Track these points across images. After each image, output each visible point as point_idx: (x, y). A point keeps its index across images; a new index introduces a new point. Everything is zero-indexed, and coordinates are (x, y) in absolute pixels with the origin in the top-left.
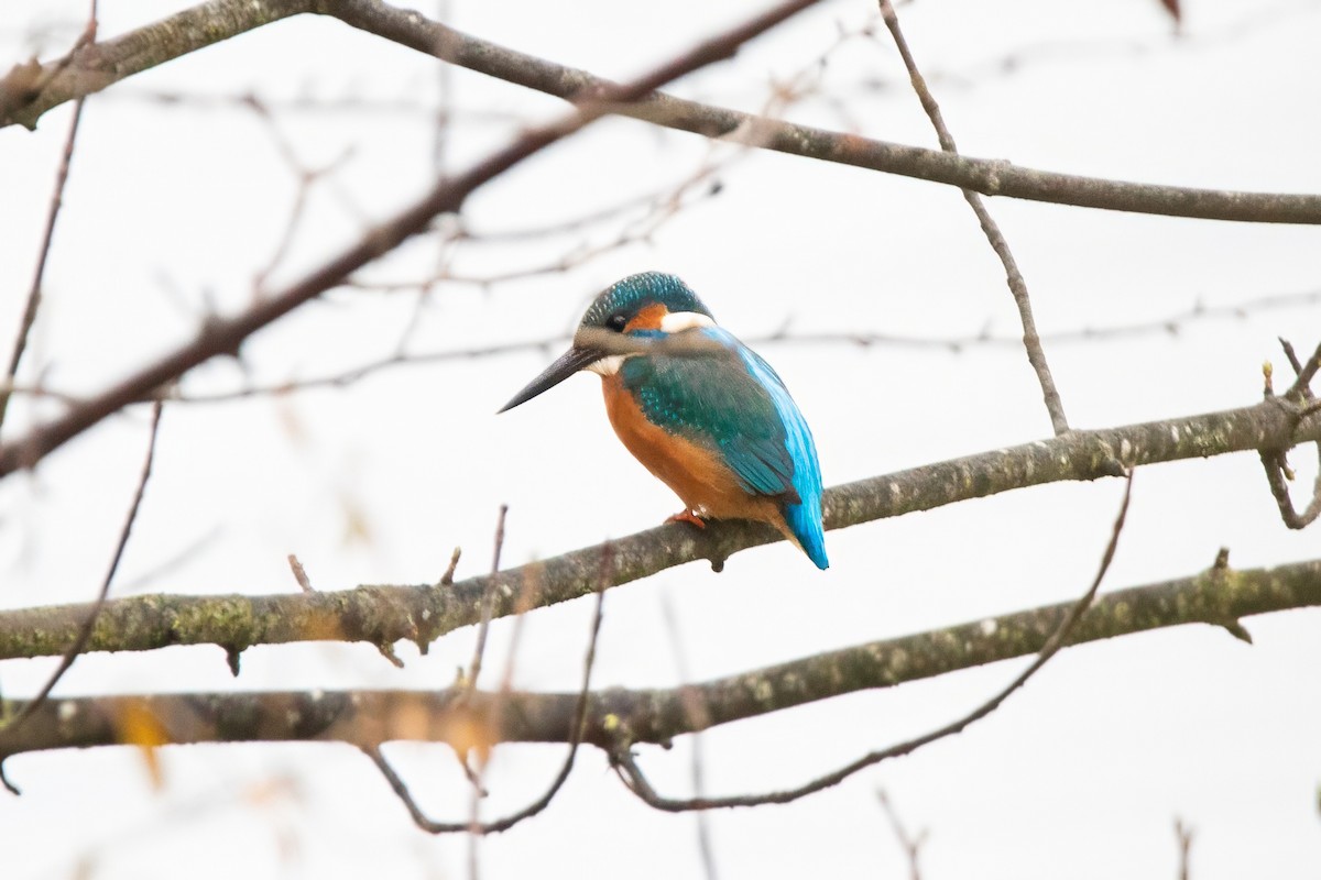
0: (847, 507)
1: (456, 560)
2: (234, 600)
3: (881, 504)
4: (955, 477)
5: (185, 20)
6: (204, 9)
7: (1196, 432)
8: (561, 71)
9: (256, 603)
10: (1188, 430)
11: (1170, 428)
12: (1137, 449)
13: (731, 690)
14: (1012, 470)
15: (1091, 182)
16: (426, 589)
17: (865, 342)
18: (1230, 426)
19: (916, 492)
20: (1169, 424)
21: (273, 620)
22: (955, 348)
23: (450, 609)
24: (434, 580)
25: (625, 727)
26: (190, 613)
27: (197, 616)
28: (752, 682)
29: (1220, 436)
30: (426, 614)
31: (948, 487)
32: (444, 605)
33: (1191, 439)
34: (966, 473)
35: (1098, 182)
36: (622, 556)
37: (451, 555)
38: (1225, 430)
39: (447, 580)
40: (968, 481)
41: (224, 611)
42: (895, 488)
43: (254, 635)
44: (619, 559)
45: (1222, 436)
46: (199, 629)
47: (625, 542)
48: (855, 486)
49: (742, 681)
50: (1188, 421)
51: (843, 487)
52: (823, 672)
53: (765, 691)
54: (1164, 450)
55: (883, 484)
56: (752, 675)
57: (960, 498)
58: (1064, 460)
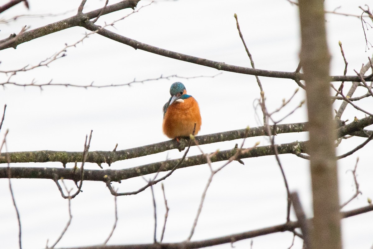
0: (210, 139)
1: (117, 146)
2: (64, 152)
3: (218, 138)
4: (236, 133)
5: (50, 26)
6: (54, 24)
7: (295, 126)
8: (130, 40)
9: (69, 153)
10: (293, 126)
11: (289, 126)
12: (281, 130)
13: (132, 170)
14: (250, 133)
15: (240, 67)
16: (109, 152)
17: (66, 85)
18: (304, 126)
19: (227, 136)
20: (289, 125)
21: (72, 157)
22: (86, 87)
23: (114, 156)
24: (112, 150)
25: (109, 178)
26: (53, 155)
27: (54, 156)
28: (136, 169)
29: (301, 128)
30: (109, 157)
31: (234, 136)
32: (113, 156)
33: (294, 128)
34: (239, 133)
35: (242, 67)
36: (156, 147)
37: (116, 145)
38: (302, 126)
39: (115, 150)
40: (239, 135)
41: (61, 155)
42: (222, 135)
43: (68, 160)
44: (155, 148)
45: (302, 127)
46: (55, 158)
47: (157, 144)
48: (213, 135)
49: (134, 169)
50: (294, 124)
51: (210, 135)
52: (151, 167)
53: (139, 171)
54: (287, 130)
55: (219, 135)
56: (136, 168)
57: (238, 138)
58: (262, 131)
